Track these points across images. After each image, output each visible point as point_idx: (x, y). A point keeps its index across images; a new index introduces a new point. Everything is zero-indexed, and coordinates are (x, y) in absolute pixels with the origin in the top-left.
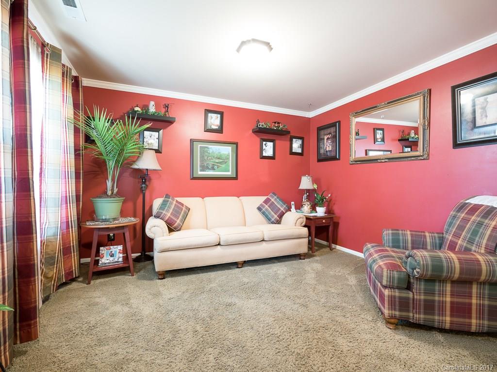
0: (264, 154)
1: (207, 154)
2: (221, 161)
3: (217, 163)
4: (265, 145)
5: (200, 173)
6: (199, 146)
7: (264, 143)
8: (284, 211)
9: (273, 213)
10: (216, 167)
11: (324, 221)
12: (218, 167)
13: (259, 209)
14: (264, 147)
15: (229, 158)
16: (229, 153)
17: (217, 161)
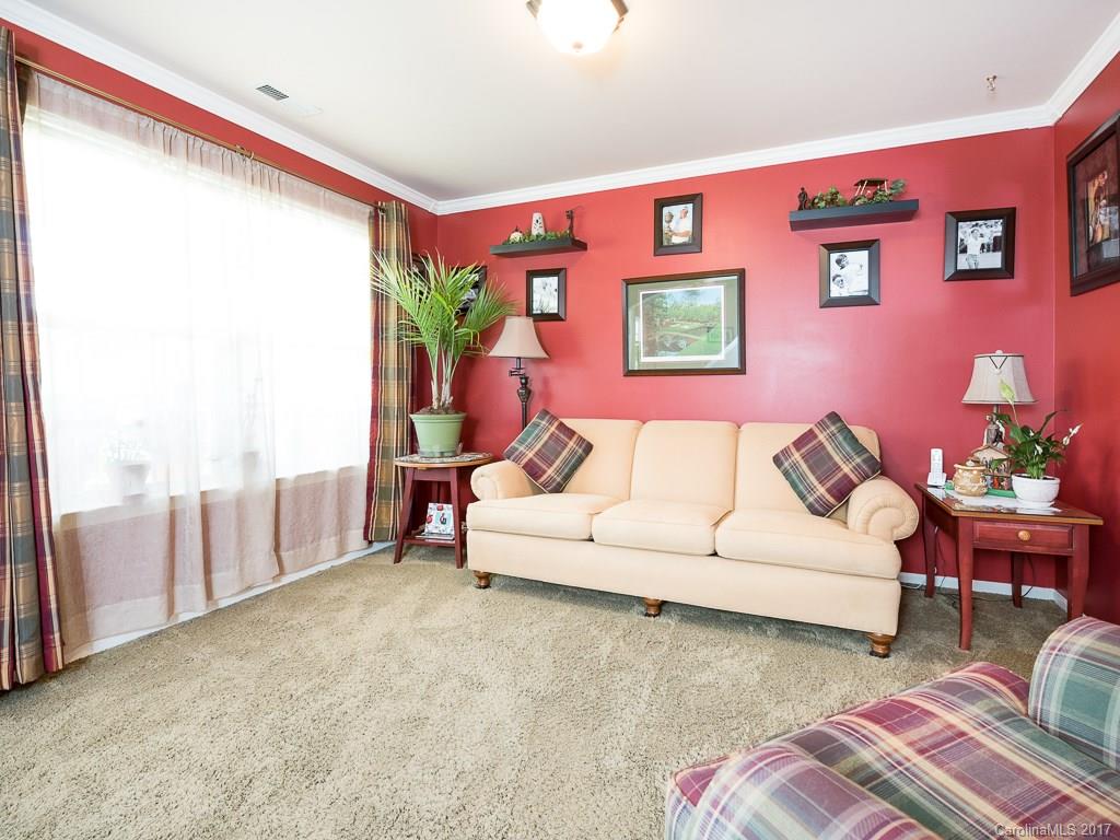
0: (836, 291)
1: (660, 311)
2: (696, 325)
3: (686, 332)
4: (838, 262)
5: (644, 359)
6: (641, 294)
7: (834, 256)
8: (853, 477)
9: (812, 478)
10: (682, 343)
11: (1023, 535)
12: (689, 342)
13: (777, 460)
14: (835, 269)
15: (719, 315)
16: (719, 303)
17: (686, 327)
